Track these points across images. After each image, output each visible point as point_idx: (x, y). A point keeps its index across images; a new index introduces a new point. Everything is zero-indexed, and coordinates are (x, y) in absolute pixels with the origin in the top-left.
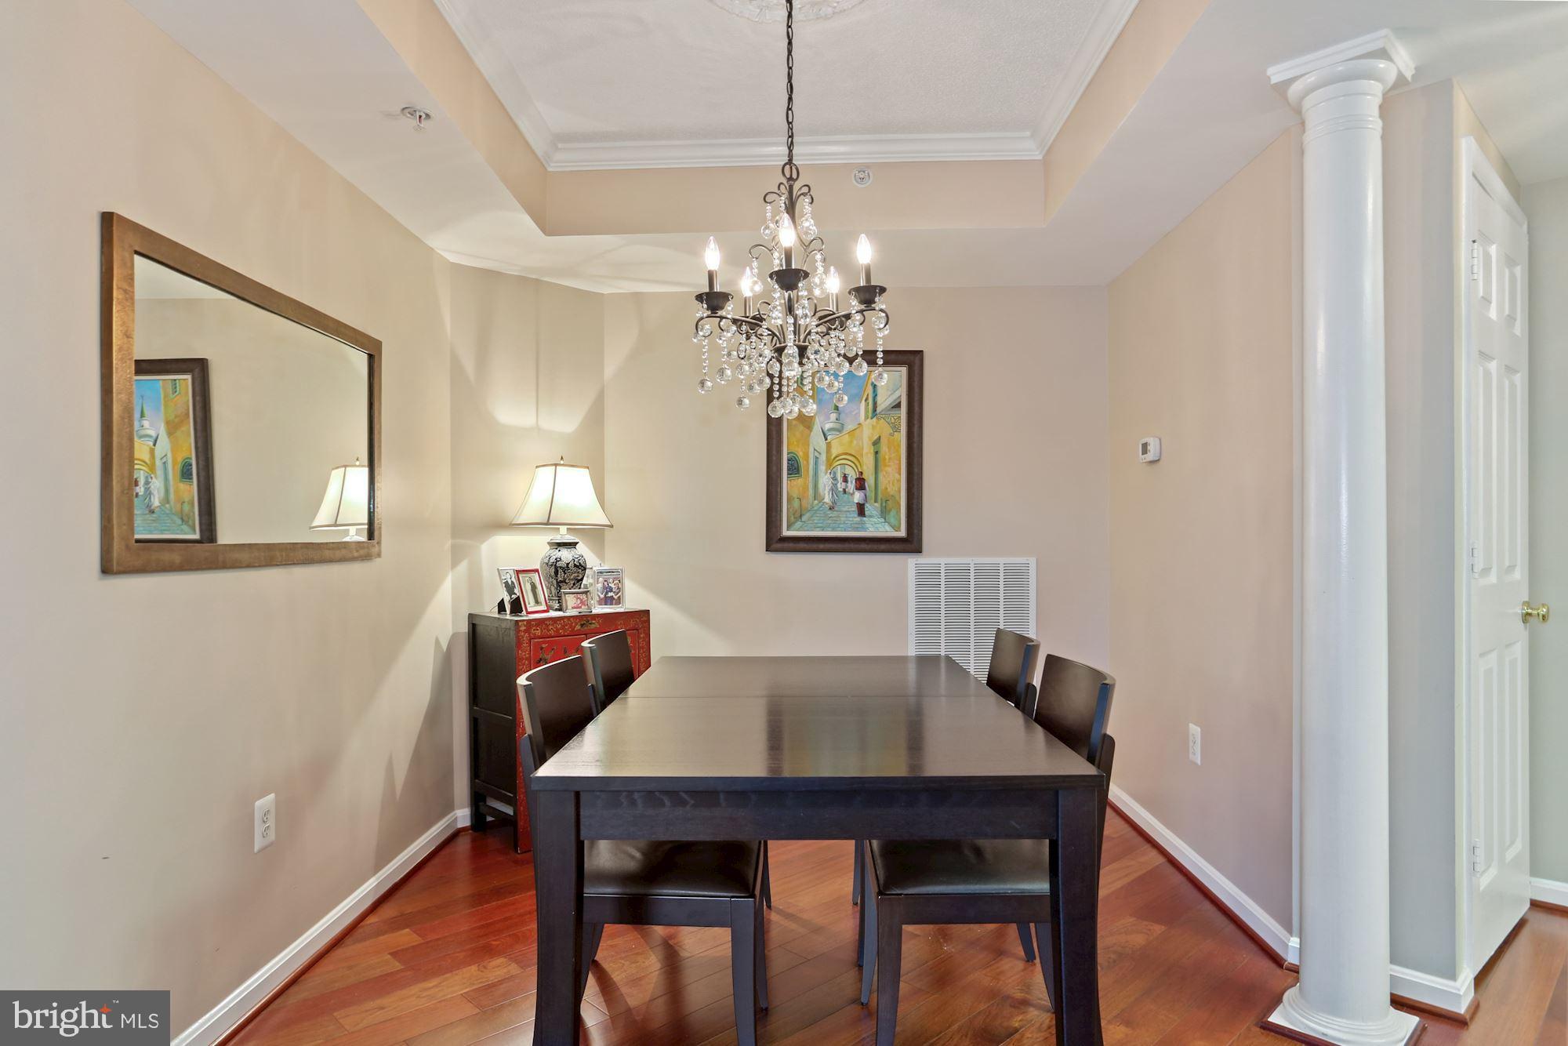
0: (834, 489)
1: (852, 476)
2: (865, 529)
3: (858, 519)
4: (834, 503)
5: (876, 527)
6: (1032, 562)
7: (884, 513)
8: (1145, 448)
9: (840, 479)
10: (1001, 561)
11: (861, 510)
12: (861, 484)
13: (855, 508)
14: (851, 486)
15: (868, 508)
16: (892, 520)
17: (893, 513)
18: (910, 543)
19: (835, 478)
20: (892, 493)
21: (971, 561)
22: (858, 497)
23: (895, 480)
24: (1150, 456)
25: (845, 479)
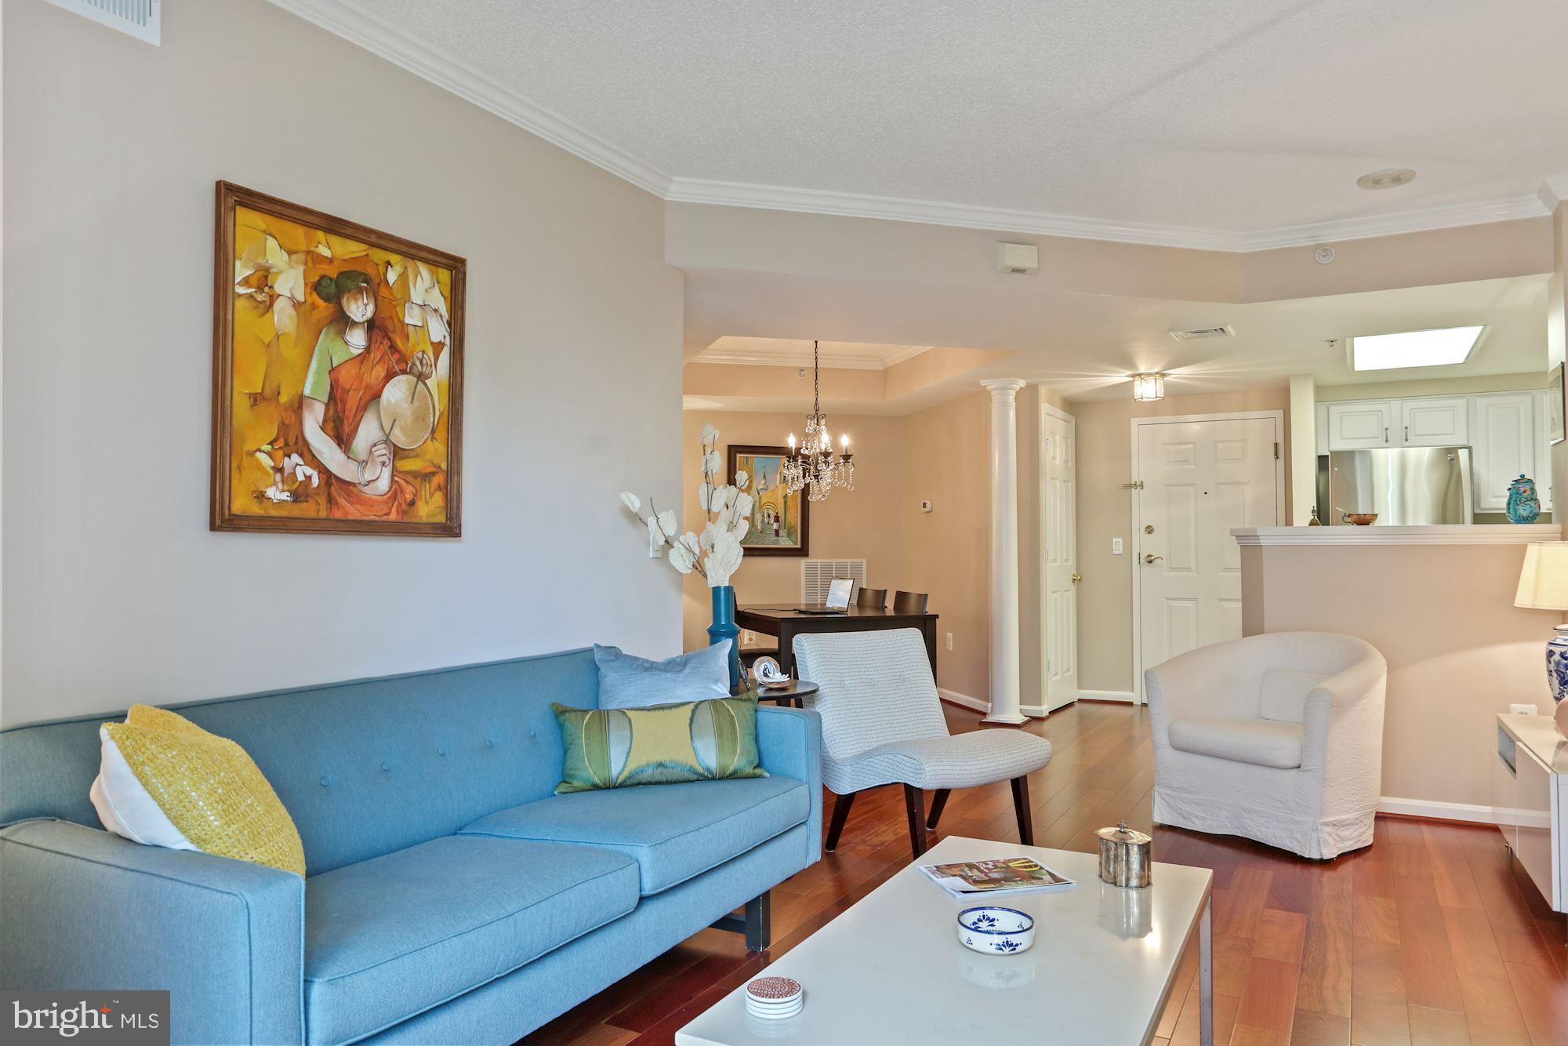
0: (763, 521)
1: (773, 515)
2: (779, 544)
3: (775, 538)
4: (763, 529)
5: (785, 542)
6: (864, 562)
7: (789, 535)
8: (925, 505)
9: (766, 515)
10: (849, 561)
11: (777, 533)
12: (777, 519)
13: (774, 532)
14: (772, 520)
15: (781, 532)
16: (793, 539)
17: (794, 535)
18: (803, 551)
19: (763, 516)
20: (793, 524)
21: (834, 561)
22: (775, 526)
23: (794, 517)
24: (927, 509)
25: (769, 516)
